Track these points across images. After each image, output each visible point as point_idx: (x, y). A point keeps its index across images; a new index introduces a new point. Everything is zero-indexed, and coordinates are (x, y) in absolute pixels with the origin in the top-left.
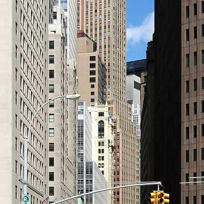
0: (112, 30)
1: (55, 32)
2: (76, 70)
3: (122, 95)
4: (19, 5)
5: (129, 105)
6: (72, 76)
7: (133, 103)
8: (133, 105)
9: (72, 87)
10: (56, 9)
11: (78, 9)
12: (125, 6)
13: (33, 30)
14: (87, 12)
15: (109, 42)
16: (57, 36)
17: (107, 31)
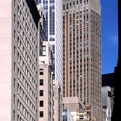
0: (89, 53)
1: (44, 62)
2: (60, 88)
3: (98, 102)
4: (17, 50)
5: (104, 110)
6: (57, 93)
7: (107, 107)
8: (107, 110)
9: (57, 101)
10: (45, 44)
11: (64, 37)
12: (100, 34)
13: (27, 65)
14: (71, 39)
15: (88, 62)
16: (45, 65)
17: (86, 53)
